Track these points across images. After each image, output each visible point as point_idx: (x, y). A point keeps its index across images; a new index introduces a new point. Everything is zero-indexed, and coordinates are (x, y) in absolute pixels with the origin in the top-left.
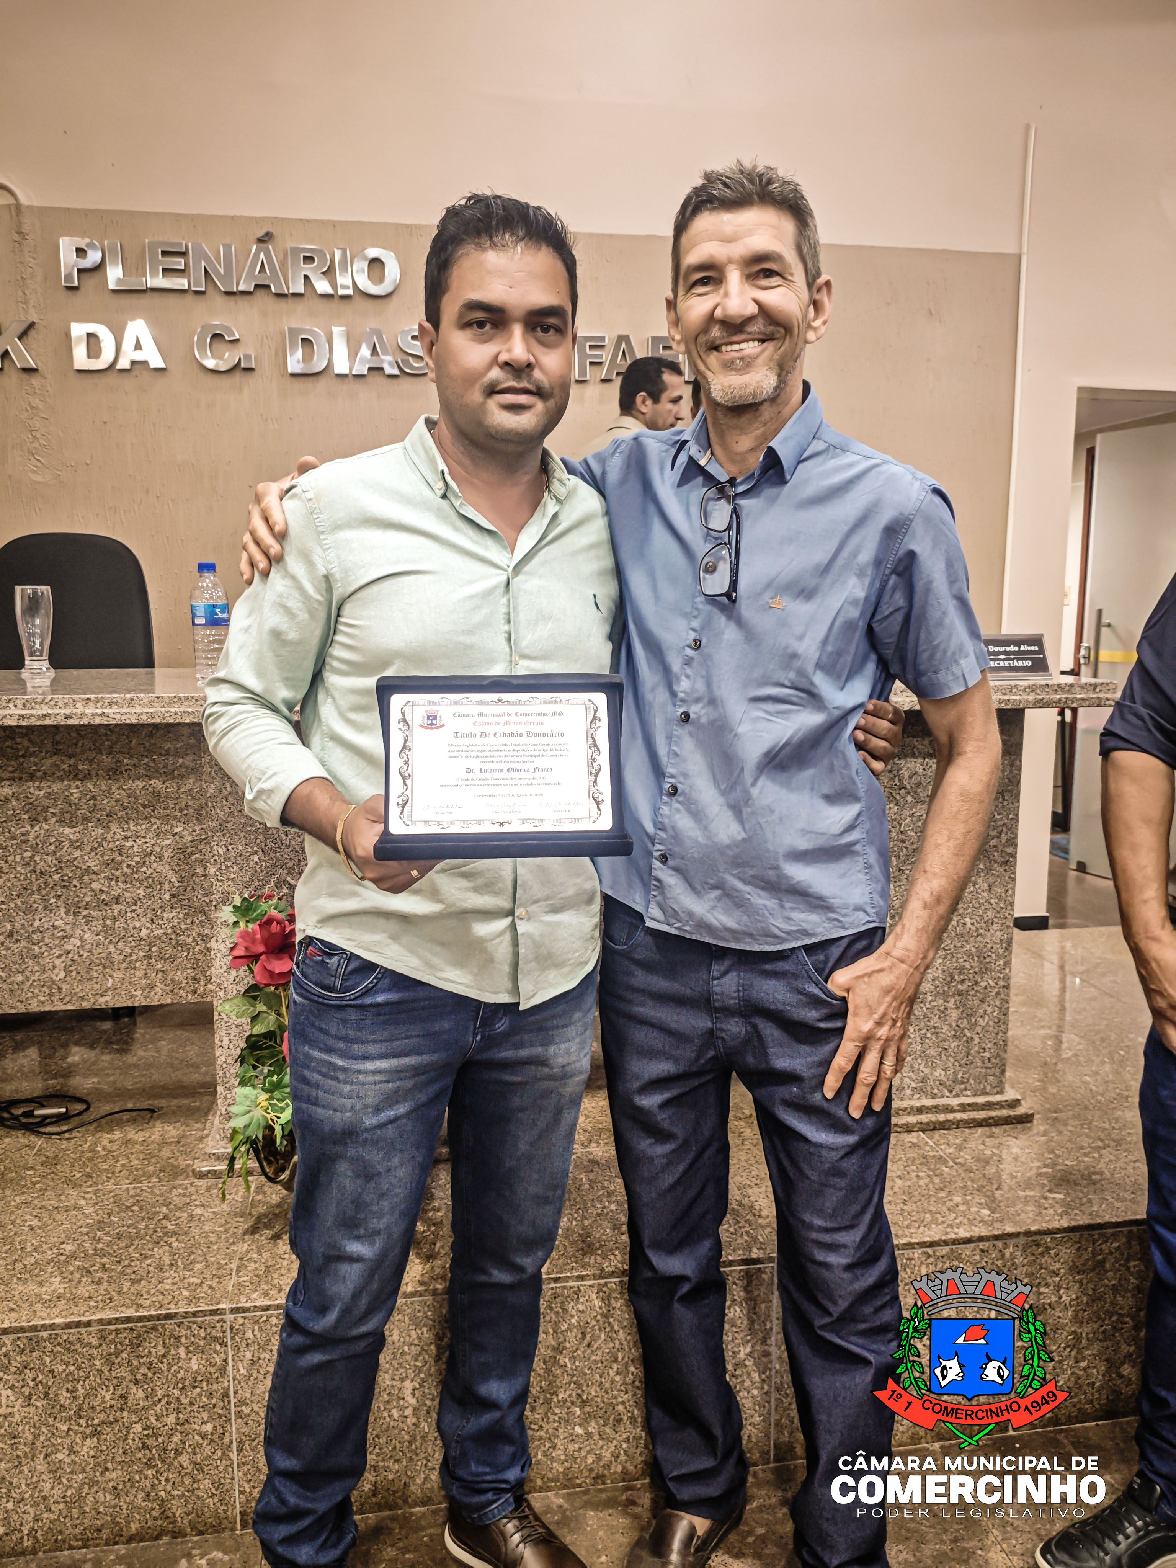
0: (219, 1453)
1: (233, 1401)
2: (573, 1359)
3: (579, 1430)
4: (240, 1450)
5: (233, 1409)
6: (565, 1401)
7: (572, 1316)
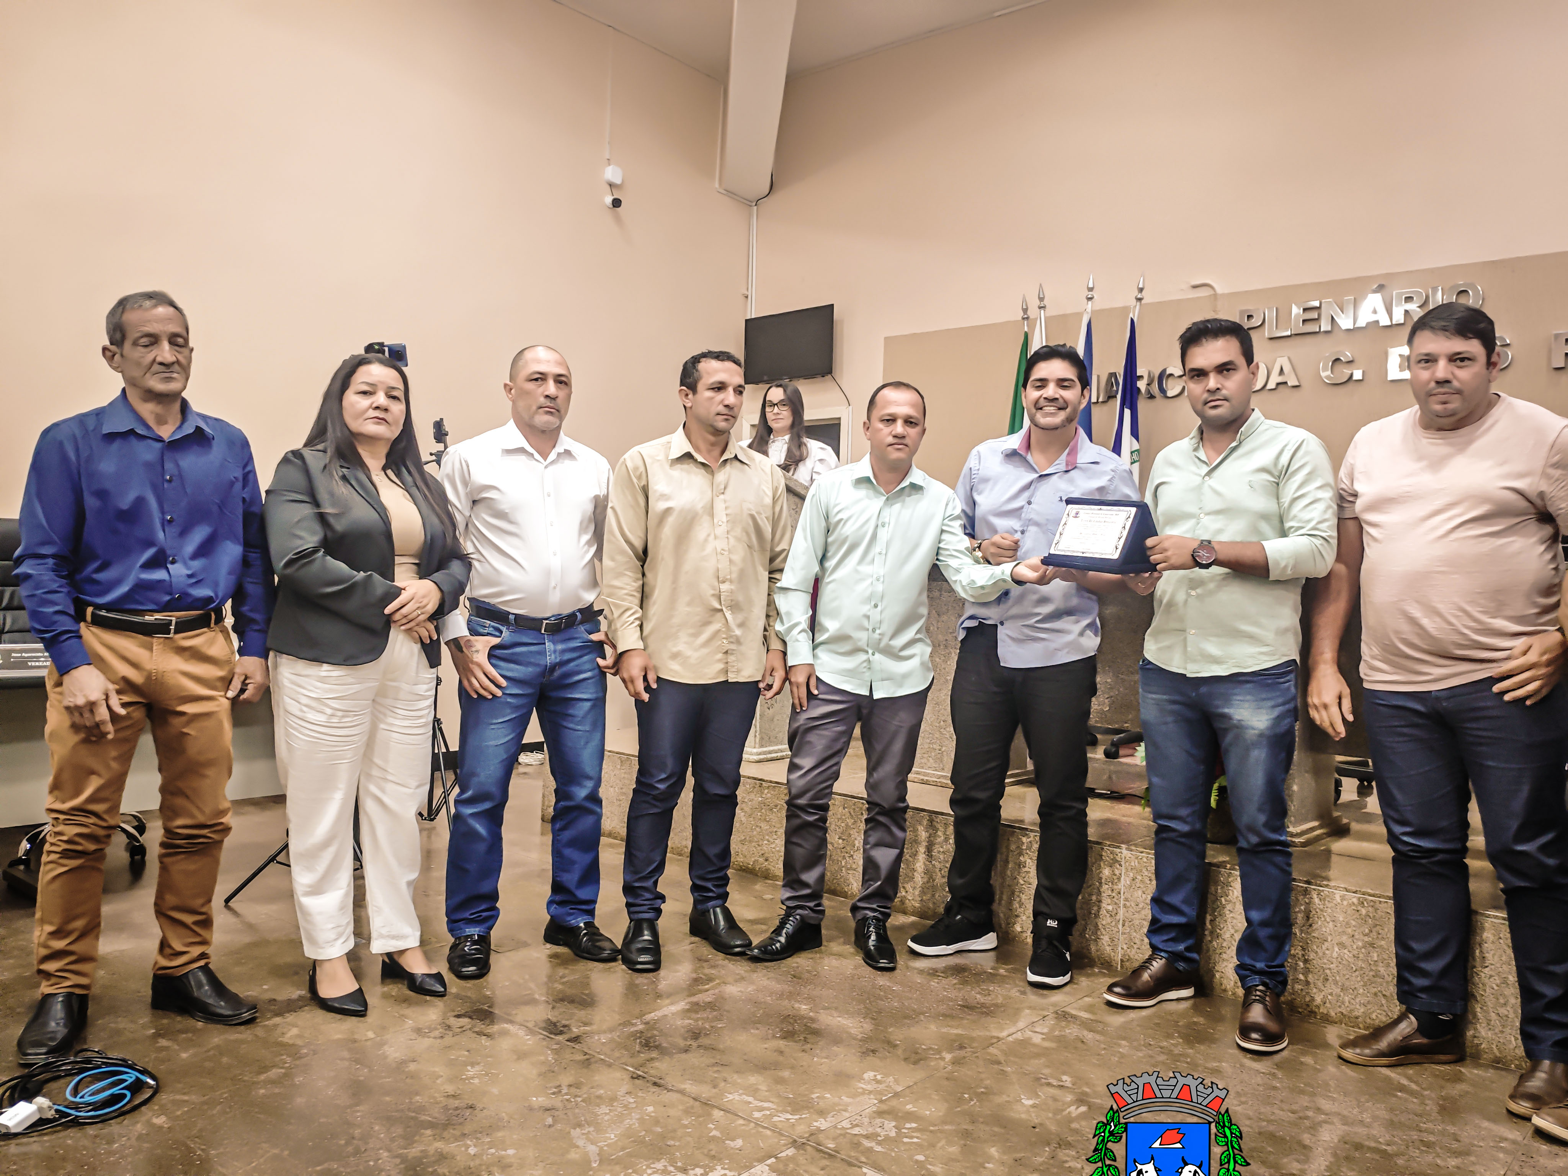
0: (1114, 923)
1: (1123, 897)
2: (1301, 931)
3: (1301, 977)
4: (1123, 925)
5: (1122, 902)
6: (1294, 956)
7: (1302, 905)
